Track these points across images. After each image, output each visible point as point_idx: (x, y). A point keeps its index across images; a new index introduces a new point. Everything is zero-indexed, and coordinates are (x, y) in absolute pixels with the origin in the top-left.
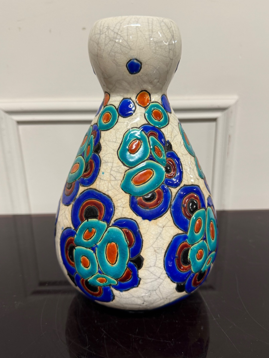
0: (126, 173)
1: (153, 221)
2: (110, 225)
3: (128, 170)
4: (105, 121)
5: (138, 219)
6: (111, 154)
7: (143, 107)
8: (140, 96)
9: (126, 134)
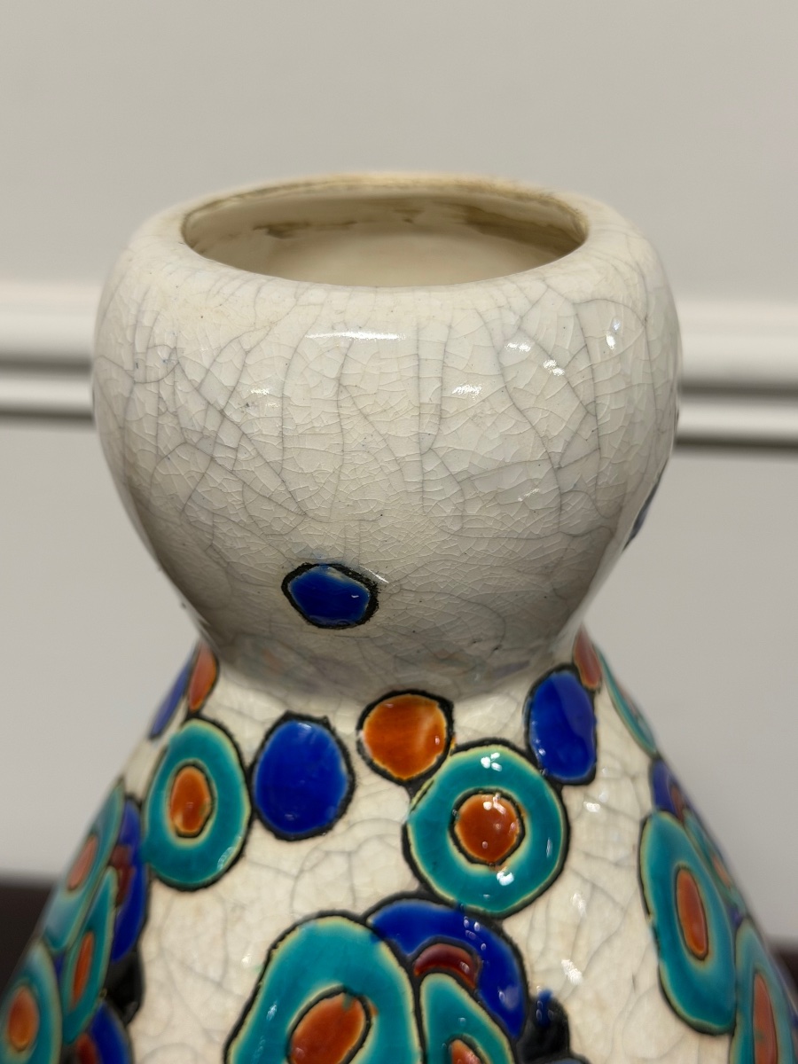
6: (188, 1056)
7: (399, 782)
9: (283, 946)
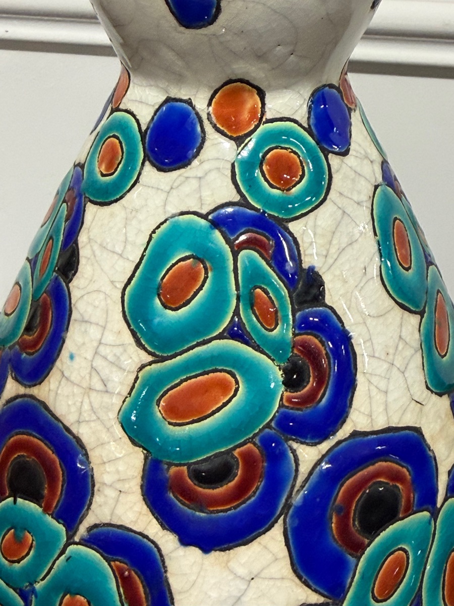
0: (140, 375)
1: (215, 555)
2: (77, 539)
3: (150, 364)
4: (103, 169)
5: (167, 541)
6: (102, 296)
7: (231, 138)
8: (224, 96)
9: (158, 232)
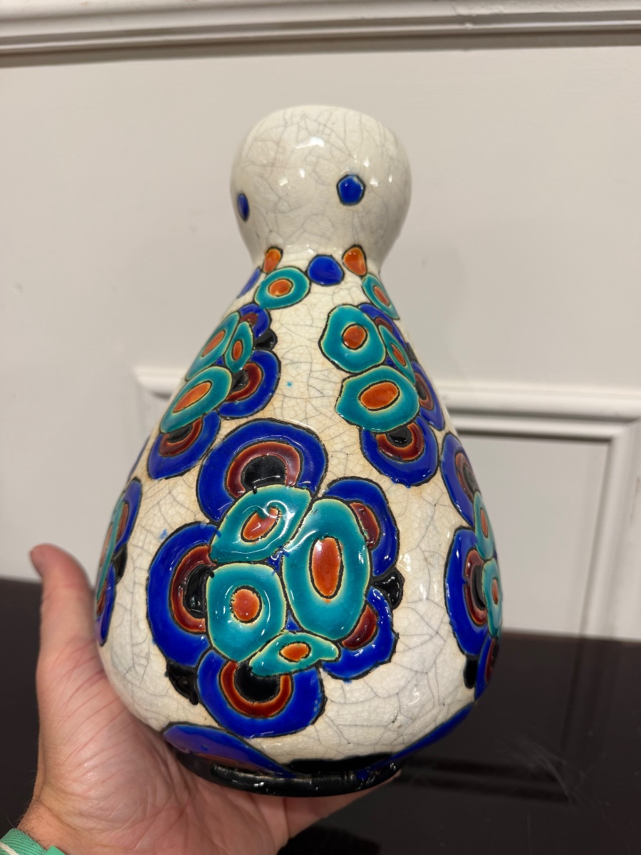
0: (344, 384)
1: (413, 488)
2: (320, 495)
3: (349, 377)
4: (277, 294)
5: (385, 482)
6: (304, 348)
8: (350, 254)
9: (332, 313)
